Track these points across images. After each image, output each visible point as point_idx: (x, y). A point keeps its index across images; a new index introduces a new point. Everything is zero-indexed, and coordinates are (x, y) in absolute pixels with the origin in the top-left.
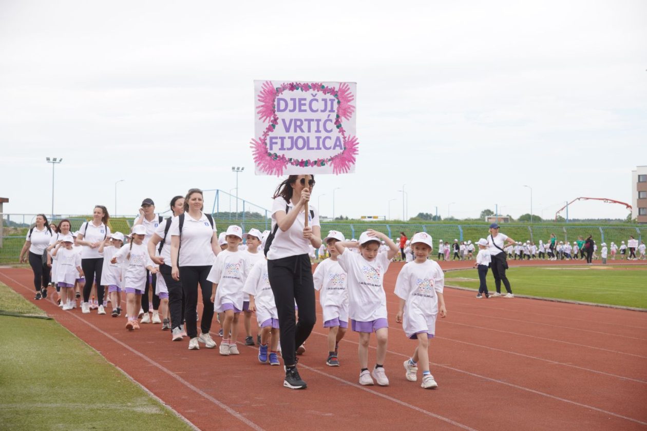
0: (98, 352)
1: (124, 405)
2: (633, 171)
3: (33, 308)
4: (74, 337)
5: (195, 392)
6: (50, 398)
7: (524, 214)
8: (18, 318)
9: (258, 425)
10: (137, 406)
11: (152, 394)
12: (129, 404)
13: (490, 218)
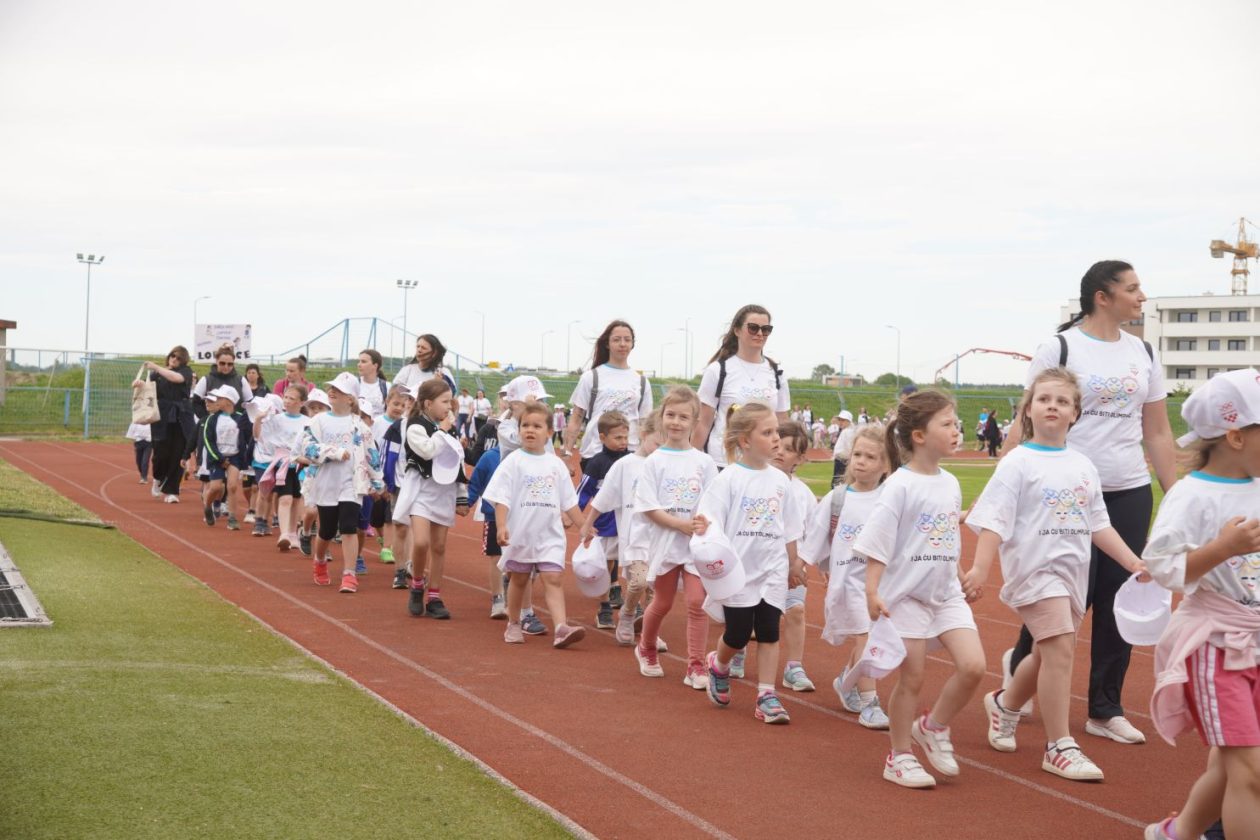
0: (205, 584)
1: (267, 668)
3: (77, 509)
4: (157, 558)
5: (379, 651)
7: (884, 373)
8: (55, 525)
9: (494, 705)
10: (290, 671)
11: (309, 653)
12: (275, 667)
13: (830, 379)
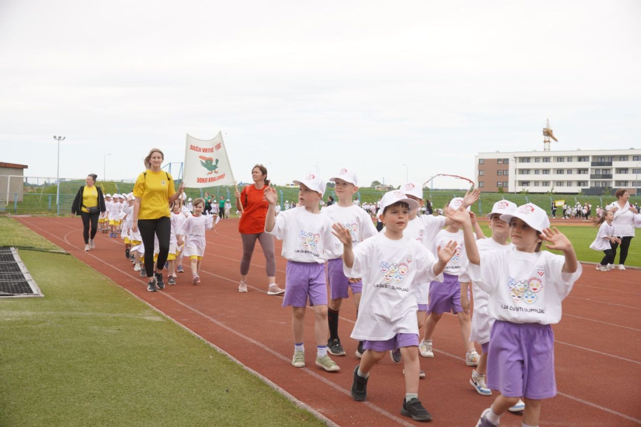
0: (109, 278)
1: (136, 315)
2: (476, 156)
3: (54, 246)
4: (88, 267)
5: (184, 307)
6: (83, 309)
8: (45, 253)
9: (234, 330)
10: (146, 316)
11: (154, 308)
12: (140, 314)
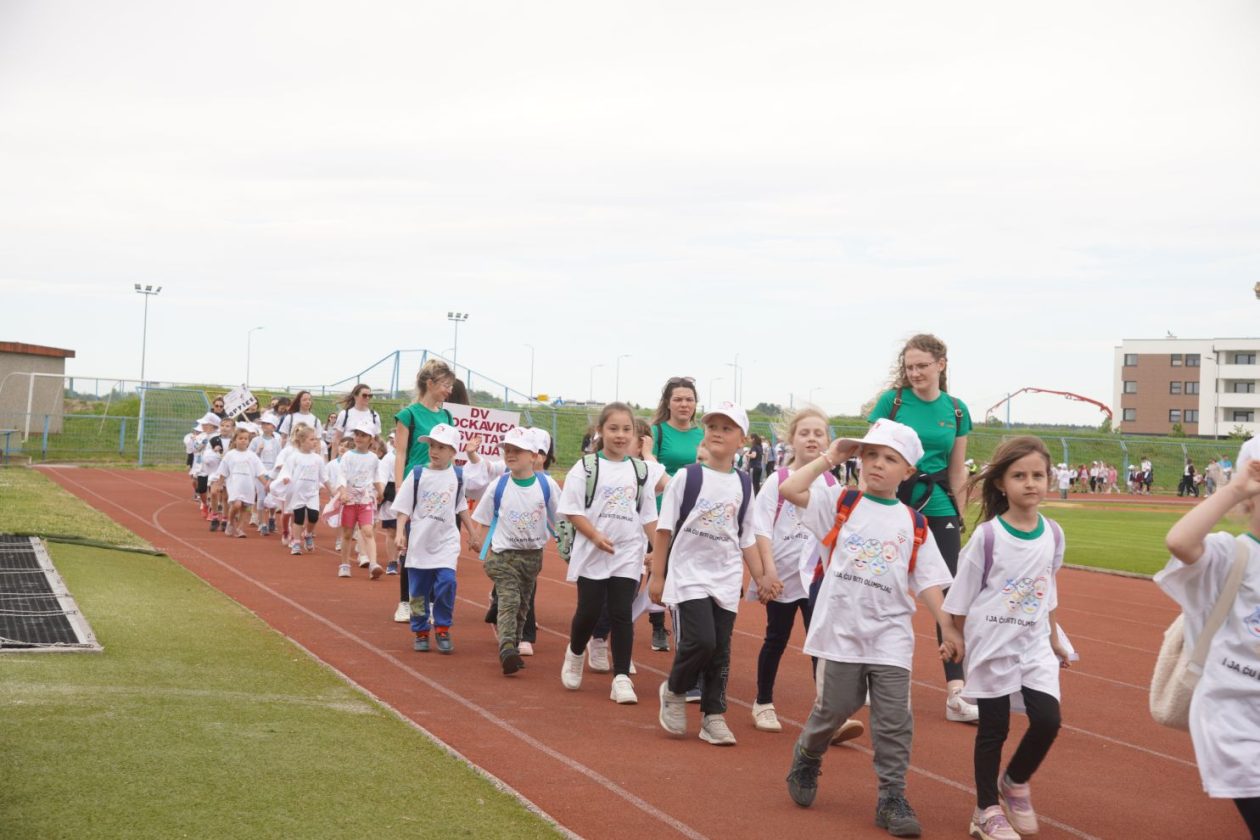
0: (252, 612)
1: (312, 698)
2: (1117, 347)
3: (130, 537)
4: (207, 586)
6: (191, 682)
8: (109, 551)
9: (536, 739)
10: (334, 701)
11: (354, 683)
